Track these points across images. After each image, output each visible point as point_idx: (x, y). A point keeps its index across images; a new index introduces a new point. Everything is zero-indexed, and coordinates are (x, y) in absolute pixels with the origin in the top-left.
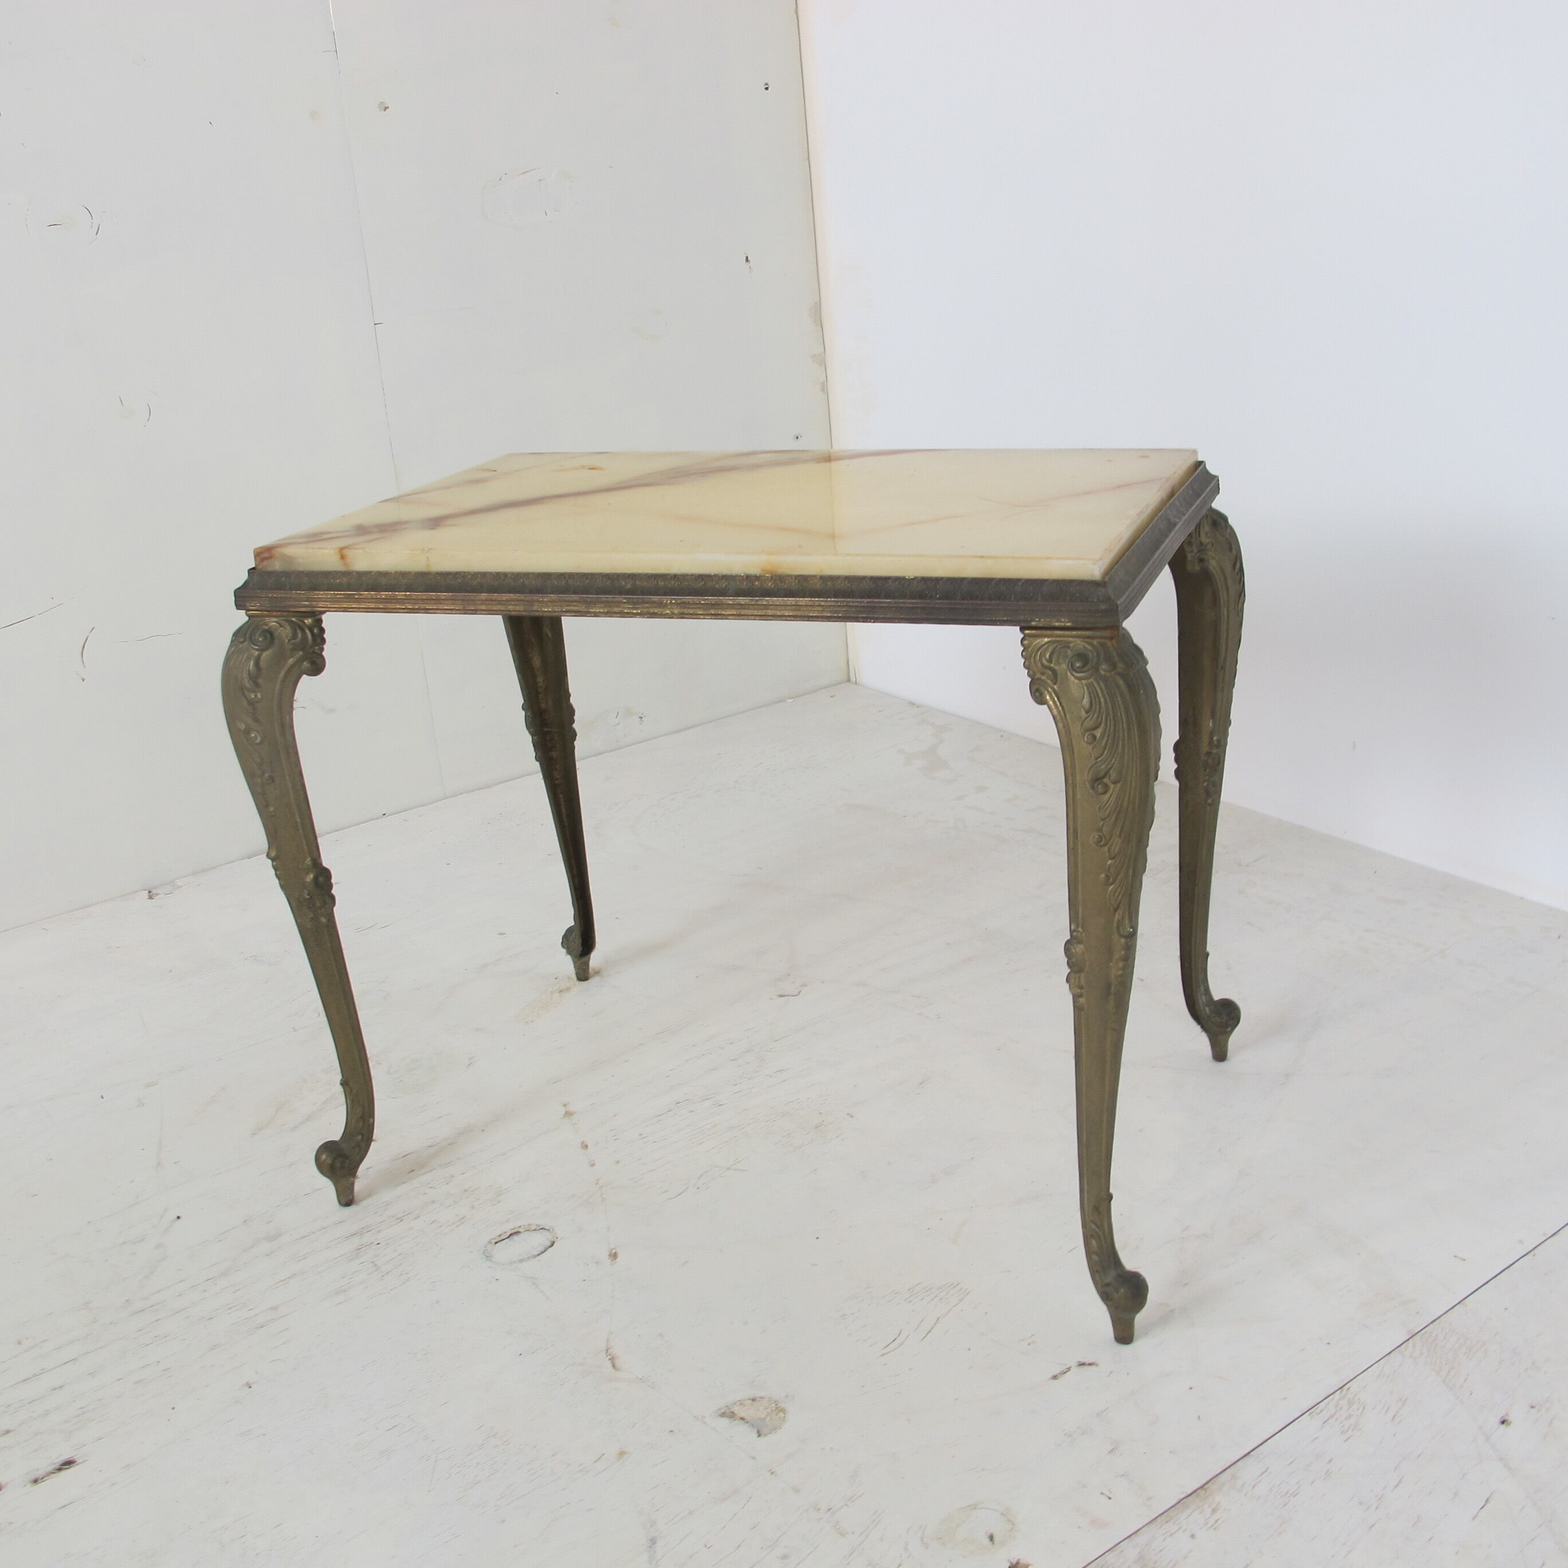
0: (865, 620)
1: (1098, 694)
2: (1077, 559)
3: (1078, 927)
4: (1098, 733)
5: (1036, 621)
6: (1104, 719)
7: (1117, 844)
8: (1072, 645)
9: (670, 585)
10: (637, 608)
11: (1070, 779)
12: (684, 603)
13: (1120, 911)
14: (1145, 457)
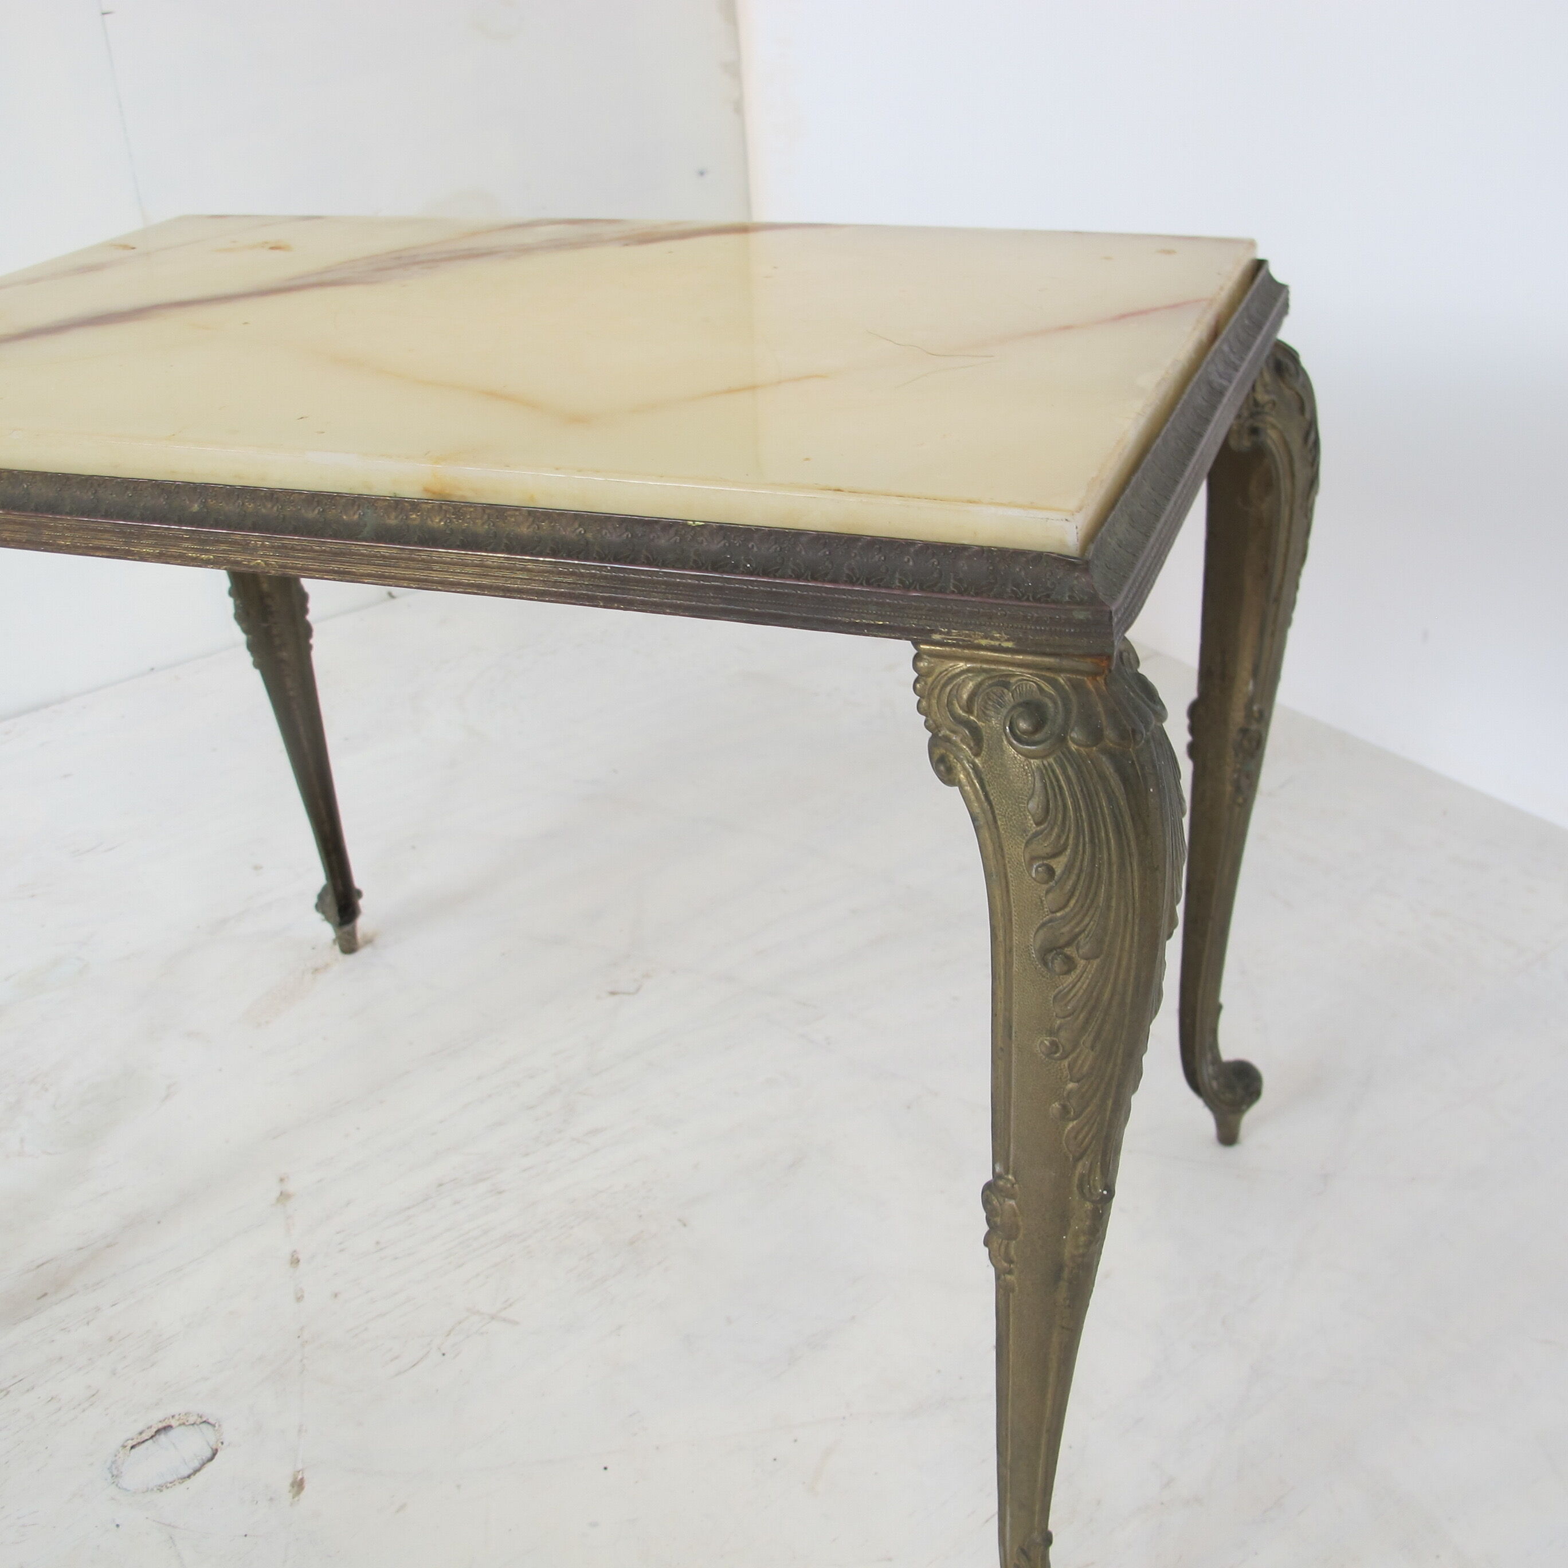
0: (609, 603)
1: (1060, 788)
2: (1032, 506)
3: (1007, 1173)
4: (1059, 865)
5: (941, 633)
6: (1071, 841)
7: (1086, 1058)
8: (1013, 680)
9: (264, 511)
10: (207, 551)
11: (1001, 934)
12: (284, 547)
13: (1086, 1162)
14: (1169, 252)
